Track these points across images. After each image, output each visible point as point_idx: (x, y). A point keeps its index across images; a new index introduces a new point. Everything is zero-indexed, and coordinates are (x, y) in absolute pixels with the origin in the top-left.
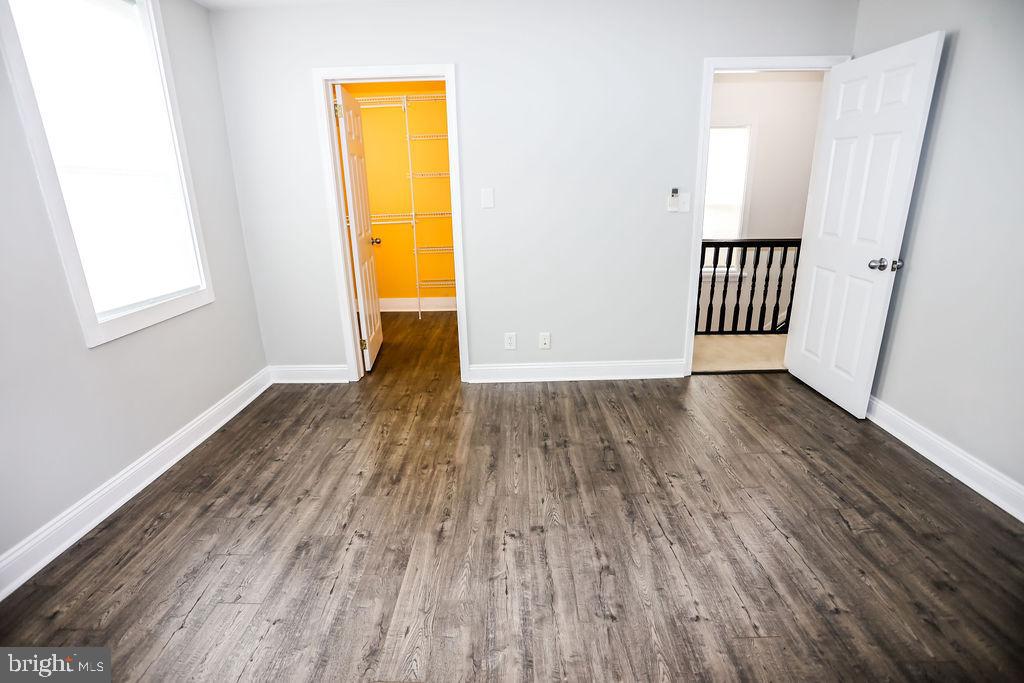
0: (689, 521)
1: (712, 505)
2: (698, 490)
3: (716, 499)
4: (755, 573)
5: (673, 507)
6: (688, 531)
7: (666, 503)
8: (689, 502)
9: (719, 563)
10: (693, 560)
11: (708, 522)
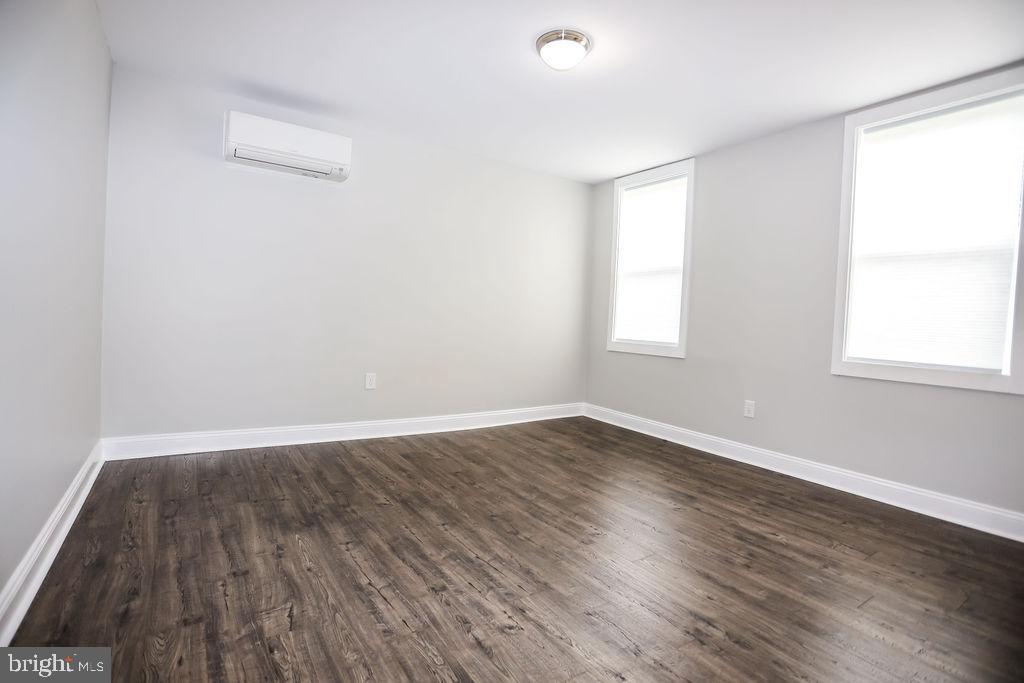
0: (469, 578)
1: (451, 599)
2: (472, 615)
3: (447, 608)
4: (405, 552)
5: (492, 588)
6: (467, 570)
7: (501, 591)
8: (477, 597)
9: (434, 553)
10: (456, 551)
11: (450, 582)
